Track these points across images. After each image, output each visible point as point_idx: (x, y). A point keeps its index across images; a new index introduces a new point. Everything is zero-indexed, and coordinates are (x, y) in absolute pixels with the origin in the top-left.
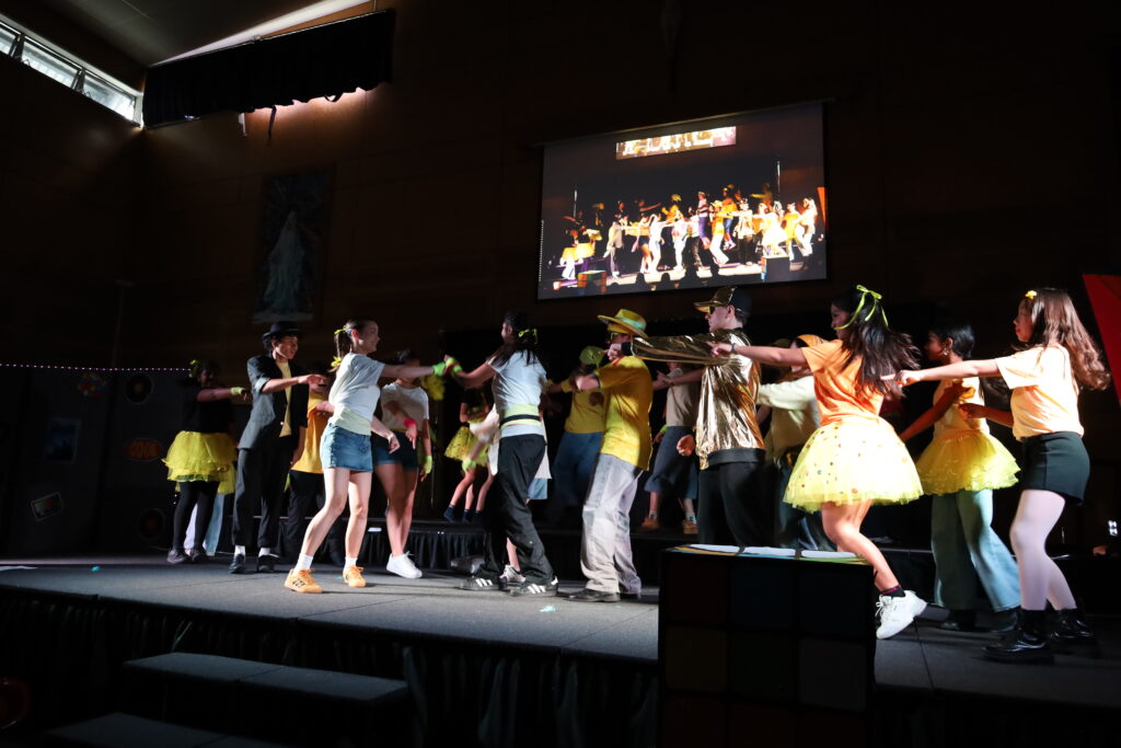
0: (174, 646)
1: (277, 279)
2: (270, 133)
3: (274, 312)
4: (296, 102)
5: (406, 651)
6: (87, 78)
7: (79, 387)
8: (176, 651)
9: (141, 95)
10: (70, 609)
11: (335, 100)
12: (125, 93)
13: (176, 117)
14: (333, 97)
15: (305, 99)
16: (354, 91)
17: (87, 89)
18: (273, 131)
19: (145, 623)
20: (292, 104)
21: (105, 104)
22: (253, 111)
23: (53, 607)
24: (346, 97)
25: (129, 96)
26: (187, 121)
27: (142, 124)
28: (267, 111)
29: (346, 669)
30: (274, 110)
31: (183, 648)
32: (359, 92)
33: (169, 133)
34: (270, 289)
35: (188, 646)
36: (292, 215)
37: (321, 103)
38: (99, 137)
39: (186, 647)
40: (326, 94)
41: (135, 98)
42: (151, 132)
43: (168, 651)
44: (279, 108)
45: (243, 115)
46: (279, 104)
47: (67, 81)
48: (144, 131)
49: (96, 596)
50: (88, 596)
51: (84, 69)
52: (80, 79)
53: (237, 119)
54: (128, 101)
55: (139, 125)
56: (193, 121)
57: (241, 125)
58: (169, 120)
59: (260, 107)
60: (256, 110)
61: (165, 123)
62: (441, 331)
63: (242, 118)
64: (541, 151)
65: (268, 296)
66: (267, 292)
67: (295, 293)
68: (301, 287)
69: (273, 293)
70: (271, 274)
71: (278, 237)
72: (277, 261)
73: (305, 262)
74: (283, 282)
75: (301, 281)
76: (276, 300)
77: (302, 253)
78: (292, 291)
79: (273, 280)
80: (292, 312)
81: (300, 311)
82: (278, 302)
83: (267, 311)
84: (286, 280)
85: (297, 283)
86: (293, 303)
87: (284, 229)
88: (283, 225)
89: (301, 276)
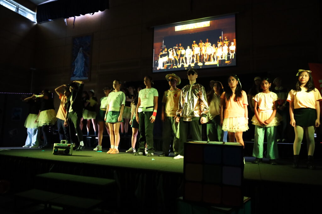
0: (50, 171)
1: (77, 68)
2: (74, 24)
3: (77, 77)
4: (81, 15)
5: (115, 171)
6: (19, 8)
7: (21, 99)
9: (36, 13)
10: (20, 161)
11: (92, 15)
12: (31, 13)
13: (46, 20)
14: (92, 14)
15: (84, 14)
16: (98, 12)
17: (20, 12)
18: (75, 24)
19: (41, 164)
20: (80, 16)
21: (25, 16)
24: (96, 13)
25: (32, 14)
26: (49, 21)
28: (72, 18)
31: (52, 171)
32: (100, 12)
33: (44, 25)
34: (75, 70)
35: (54, 171)
36: (81, 49)
37: (88, 15)
38: (24, 26)
40: (90, 13)
41: (34, 14)
42: (39, 24)
43: (48, 172)
44: (76, 17)
45: (66, 19)
46: (76, 16)
47: (14, 9)
48: (37, 24)
49: (27, 157)
50: (25, 157)
51: (19, 6)
52: (18, 9)
53: (64, 21)
54: (32, 15)
55: (35, 23)
56: (51, 21)
57: (65, 23)
58: (44, 21)
59: (71, 17)
60: (70, 18)
61: (43, 22)
62: (125, 82)
63: (65, 20)
64: (153, 29)
65: (75, 72)
66: (74, 71)
67: (83, 71)
68: (84, 70)
69: (76, 71)
70: (76, 66)
71: (77, 55)
72: (77, 62)
73: (85, 63)
74: (79, 68)
75: (84, 68)
76: (77, 73)
77: (84, 60)
78: (82, 71)
79: (76, 68)
80: (82, 77)
81: (84, 76)
82: (78, 74)
83: (75, 77)
84: (80, 68)
85: (83, 68)
86: (82, 74)
87: (79, 53)
88: (78, 52)
89: (84, 66)
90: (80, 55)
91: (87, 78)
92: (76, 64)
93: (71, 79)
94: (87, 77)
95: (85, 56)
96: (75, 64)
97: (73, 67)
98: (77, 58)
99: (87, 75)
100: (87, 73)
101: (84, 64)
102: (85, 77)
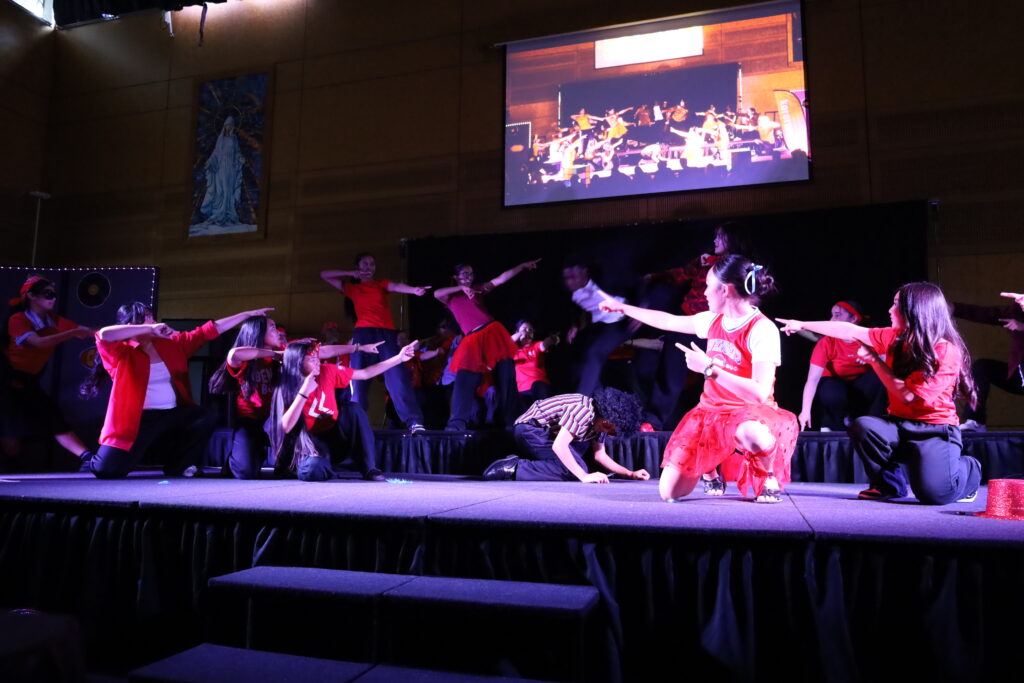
0: (255, 559)
1: (215, 191)
2: (201, 32)
3: (214, 223)
5: (589, 549)
8: (258, 564)
10: (99, 520)
13: (94, 16)
18: (204, 31)
19: (208, 532)
22: (181, 9)
23: (74, 520)
26: (104, 20)
27: (53, 22)
28: (194, 11)
29: (501, 576)
30: (205, 7)
33: (83, 34)
34: (208, 198)
35: (276, 558)
36: (229, 120)
39: (271, 559)
42: (64, 33)
43: (246, 564)
44: (208, 5)
45: (169, 13)
48: (55, 31)
50: (125, 504)
53: (162, 19)
55: (49, 25)
56: (111, 20)
57: (167, 25)
58: (81, 20)
59: (190, 5)
60: (185, 8)
61: (78, 23)
62: (403, 240)
63: (168, 16)
64: (503, 53)
65: (205, 207)
66: (204, 204)
67: (236, 201)
68: (243, 197)
69: (211, 203)
70: (208, 184)
71: (213, 146)
72: (214, 170)
73: (246, 170)
74: (222, 194)
75: (243, 191)
76: (214, 211)
77: (243, 161)
78: (233, 201)
79: (210, 190)
80: (233, 222)
81: (242, 222)
82: (217, 213)
83: (206, 223)
84: (225, 188)
85: (238, 191)
86: (233, 214)
87: (221, 135)
88: (219, 131)
89: (242, 185)
90: (225, 147)
91: (254, 228)
92: (208, 177)
93: (191, 230)
94: (254, 224)
95: (244, 148)
96: (205, 176)
97: (201, 187)
98: (213, 155)
99: (254, 216)
100: (252, 210)
101: (241, 175)
102: (245, 225)
